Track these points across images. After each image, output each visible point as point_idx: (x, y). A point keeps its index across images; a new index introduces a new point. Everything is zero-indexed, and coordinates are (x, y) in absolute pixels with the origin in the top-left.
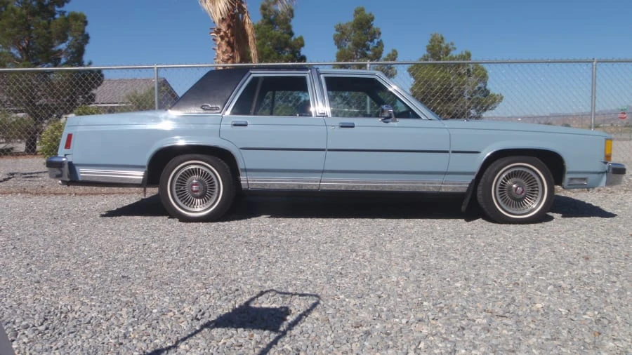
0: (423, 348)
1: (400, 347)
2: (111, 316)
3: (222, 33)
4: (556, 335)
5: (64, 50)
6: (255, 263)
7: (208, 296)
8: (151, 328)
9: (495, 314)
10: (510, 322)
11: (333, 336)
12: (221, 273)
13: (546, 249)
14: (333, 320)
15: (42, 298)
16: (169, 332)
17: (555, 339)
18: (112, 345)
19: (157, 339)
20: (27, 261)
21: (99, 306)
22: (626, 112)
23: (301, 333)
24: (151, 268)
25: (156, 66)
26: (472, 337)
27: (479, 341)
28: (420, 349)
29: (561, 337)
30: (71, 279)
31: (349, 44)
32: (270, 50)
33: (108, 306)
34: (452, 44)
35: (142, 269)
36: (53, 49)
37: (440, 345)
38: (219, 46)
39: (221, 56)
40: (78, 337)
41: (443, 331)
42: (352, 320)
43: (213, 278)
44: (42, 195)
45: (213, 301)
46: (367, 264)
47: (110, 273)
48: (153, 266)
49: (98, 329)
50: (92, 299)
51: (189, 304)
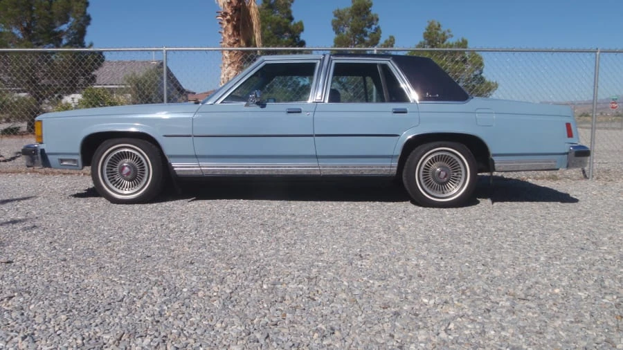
0: (453, 329)
1: (431, 328)
2: (143, 295)
3: (228, 17)
4: (580, 319)
5: (65, 30)
6: (273, 245)
7: (234, 276)
8: (185, 306)
9: (517, 297)
10: (532, 305)
11: (363, 316)
12: (242, 253)
13: (555, 235)
14: (361, 301)
15: (71, 276)
16: (203, 311)
17: (578, 322)
18: (150, 322)
19: (192, 317)
20: (51, 239)
21: (129, 285)
22: (617, 101)
23: (331, 313)
24: (172, 248)
25: (164, 49)
26: (498, 318)
27: (506, 323)
28: (450, 330)
29: (585, 320)
30: (96, 257)
31: (347, 29)
32: (270, 34)
33: (138, 284)
34: (449, 31)
35: (164, 248)
36: (55, 30)
37: (469, 326)
38: (226, 30)
39: (228, 40)
40: (114, 315)
41: (470, 313)
42: (379, 302)
43: (235, 258)
44: (51, 175)
45: (240, 281)
46: (384, 246)
47: (134, 252)
48: (174, 246)
49: (133, 307)
50: (121, 277)
51: (217, 284)
